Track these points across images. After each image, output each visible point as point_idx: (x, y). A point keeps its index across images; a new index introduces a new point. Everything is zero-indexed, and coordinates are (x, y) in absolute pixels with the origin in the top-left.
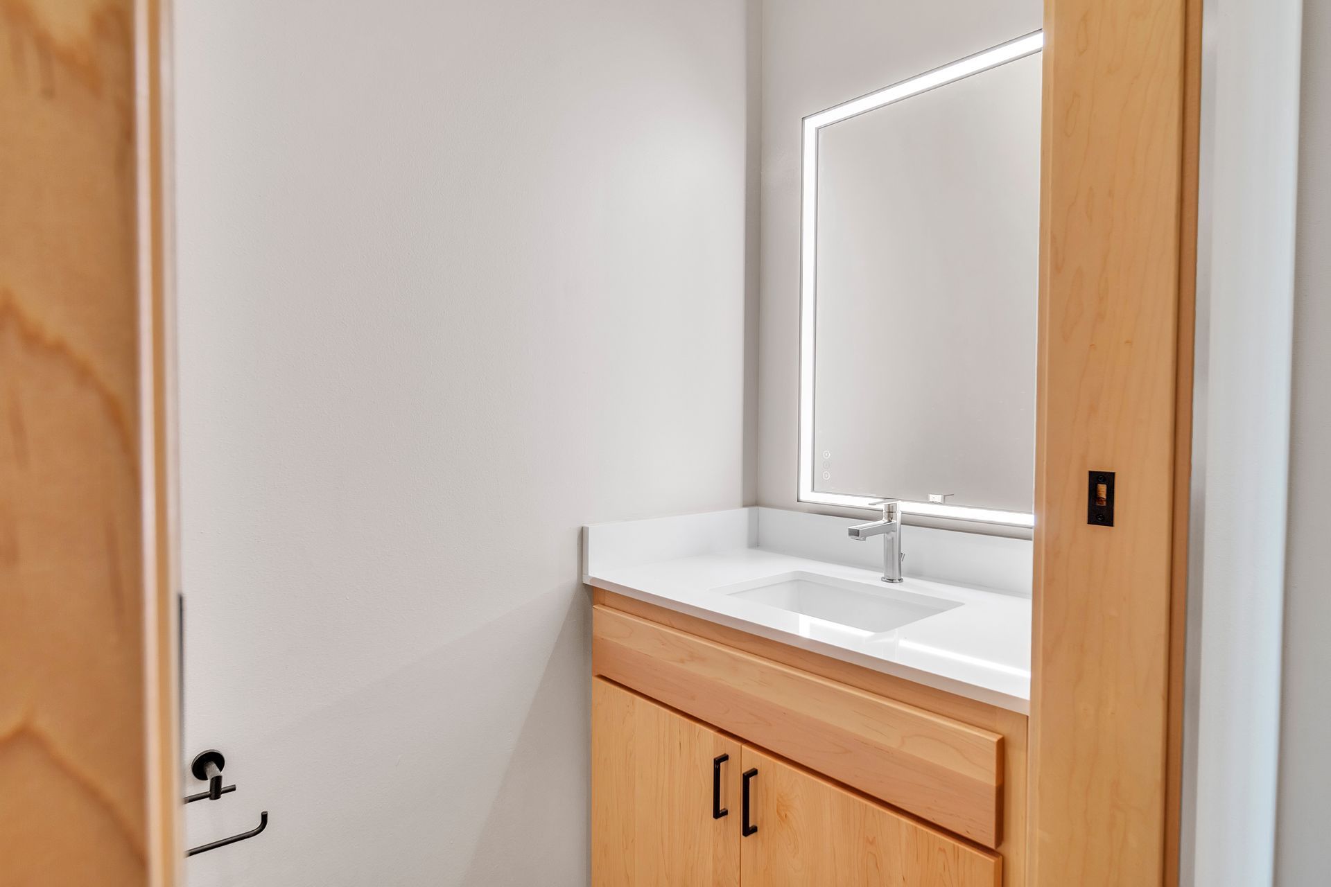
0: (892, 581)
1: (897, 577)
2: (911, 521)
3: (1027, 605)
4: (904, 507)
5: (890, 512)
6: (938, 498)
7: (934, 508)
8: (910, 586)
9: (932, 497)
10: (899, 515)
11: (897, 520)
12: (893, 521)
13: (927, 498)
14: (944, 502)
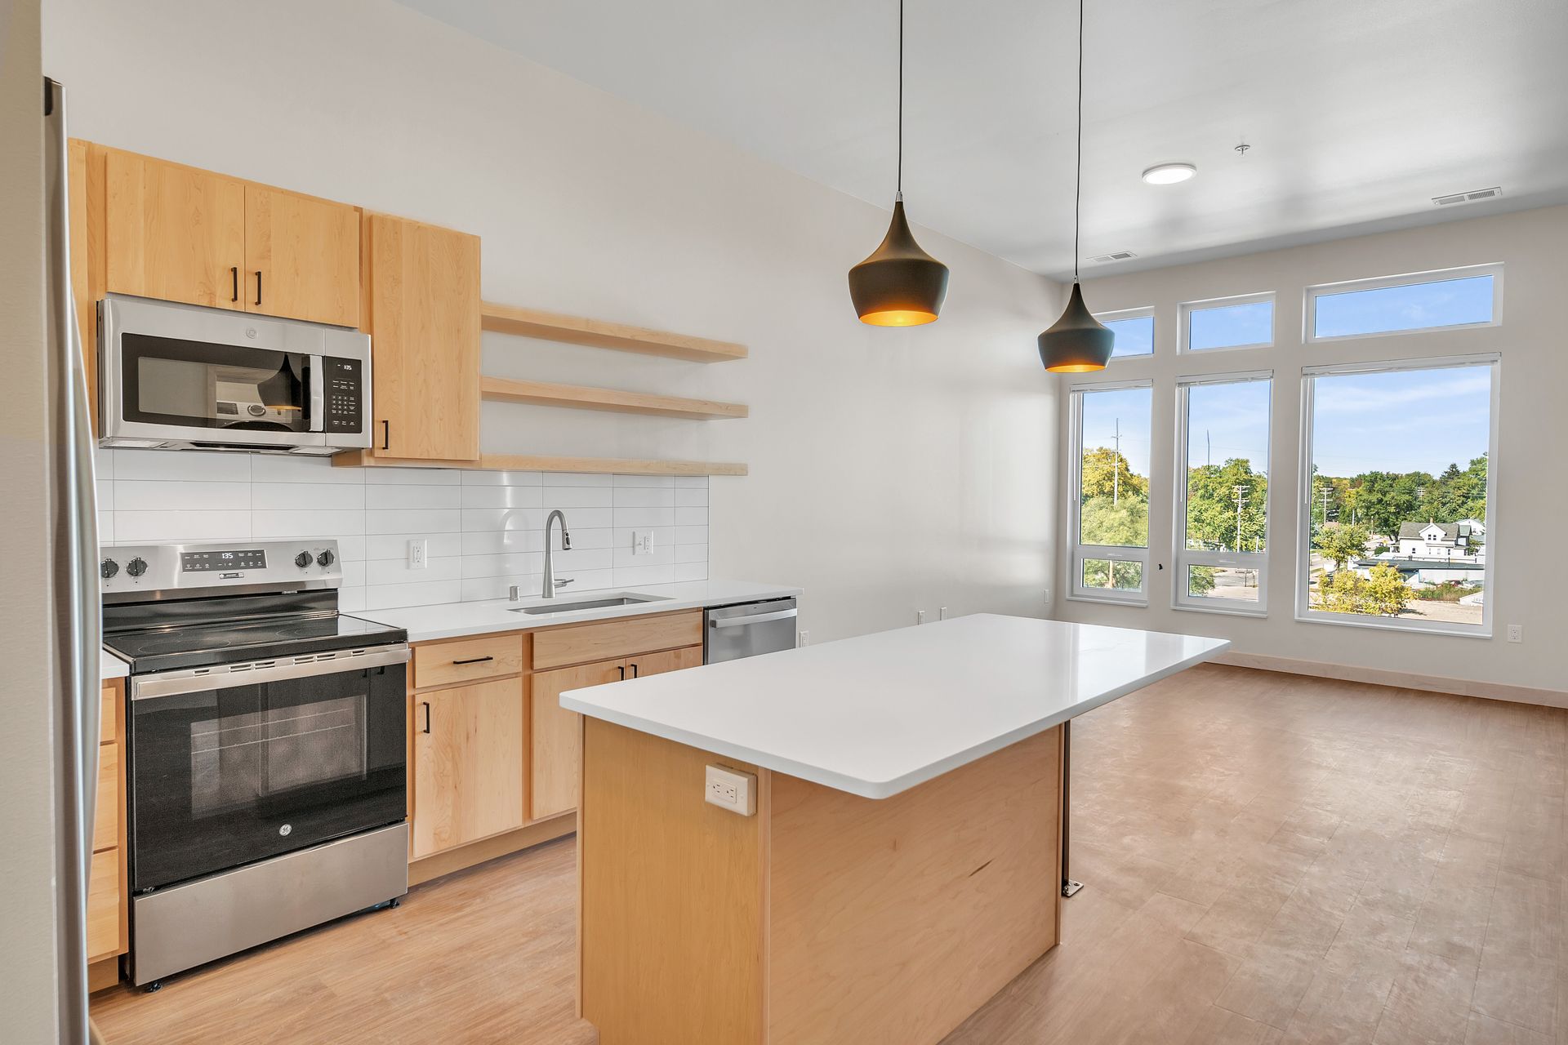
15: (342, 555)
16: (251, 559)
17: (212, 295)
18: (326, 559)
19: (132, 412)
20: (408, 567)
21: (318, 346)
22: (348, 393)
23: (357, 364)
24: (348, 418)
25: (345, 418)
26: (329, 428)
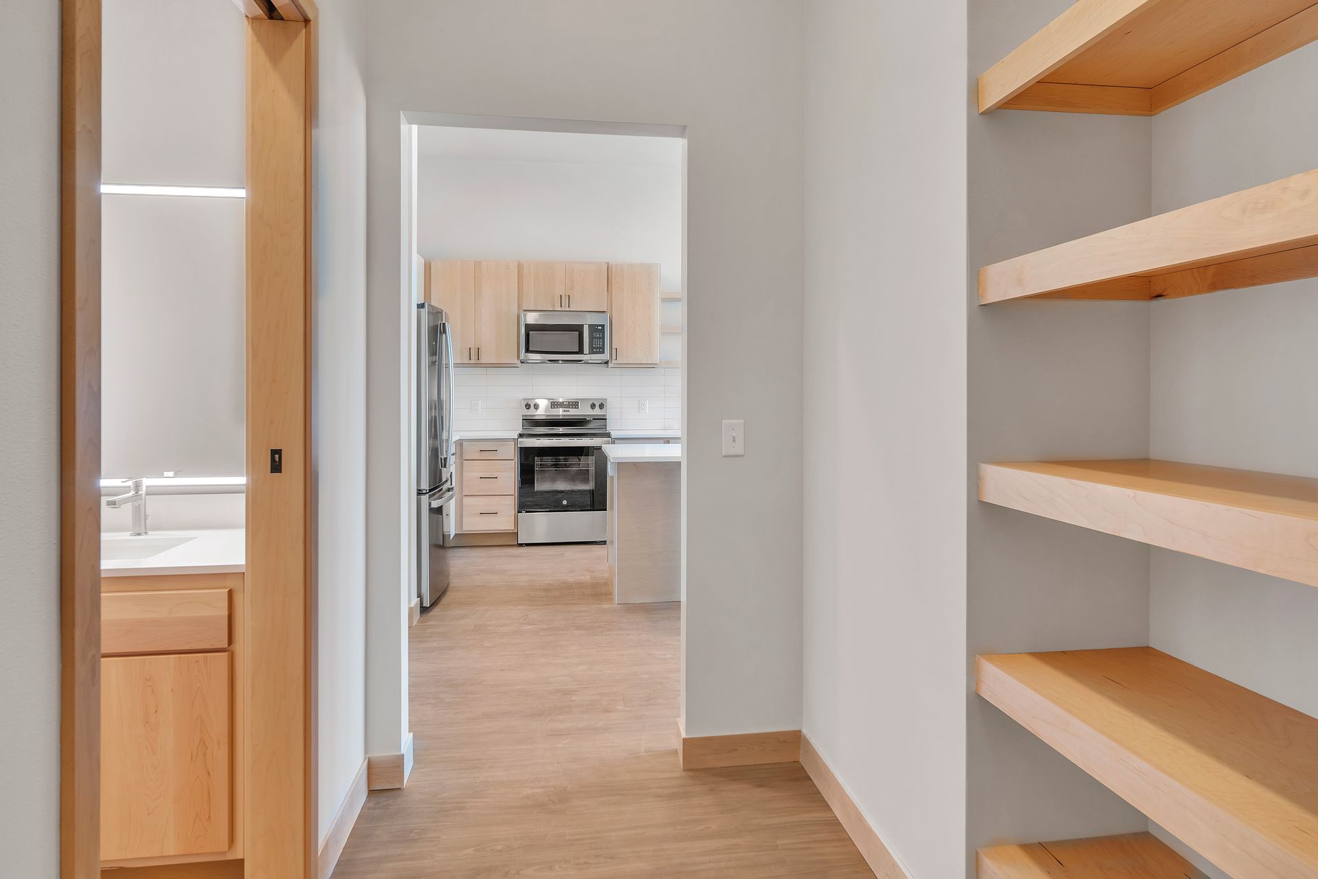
0: (139, 534)
1: (143, 530)
2: (152, 492)
3: (241, 534)
4: (147, 482)
5: (137, 487)
6: (171, 474)
7: (169, 480)
8: (152, 535)
9: (166, 474)
10: (144, 488)
11: (143, 491)
12: (140, 492)
13: (163, 474)
14: (176, 476)
15: (608, 406)
16: (572, 405)
17: (554, 306)
18: (601, 406)
19: (527, 350)
20: (639, 412)
21: (587, 321)
22: (600, 338)
23: (603, 326)
24: (599, 348)
25: (597, 349)
26: (592, 352)
